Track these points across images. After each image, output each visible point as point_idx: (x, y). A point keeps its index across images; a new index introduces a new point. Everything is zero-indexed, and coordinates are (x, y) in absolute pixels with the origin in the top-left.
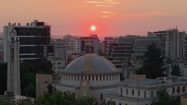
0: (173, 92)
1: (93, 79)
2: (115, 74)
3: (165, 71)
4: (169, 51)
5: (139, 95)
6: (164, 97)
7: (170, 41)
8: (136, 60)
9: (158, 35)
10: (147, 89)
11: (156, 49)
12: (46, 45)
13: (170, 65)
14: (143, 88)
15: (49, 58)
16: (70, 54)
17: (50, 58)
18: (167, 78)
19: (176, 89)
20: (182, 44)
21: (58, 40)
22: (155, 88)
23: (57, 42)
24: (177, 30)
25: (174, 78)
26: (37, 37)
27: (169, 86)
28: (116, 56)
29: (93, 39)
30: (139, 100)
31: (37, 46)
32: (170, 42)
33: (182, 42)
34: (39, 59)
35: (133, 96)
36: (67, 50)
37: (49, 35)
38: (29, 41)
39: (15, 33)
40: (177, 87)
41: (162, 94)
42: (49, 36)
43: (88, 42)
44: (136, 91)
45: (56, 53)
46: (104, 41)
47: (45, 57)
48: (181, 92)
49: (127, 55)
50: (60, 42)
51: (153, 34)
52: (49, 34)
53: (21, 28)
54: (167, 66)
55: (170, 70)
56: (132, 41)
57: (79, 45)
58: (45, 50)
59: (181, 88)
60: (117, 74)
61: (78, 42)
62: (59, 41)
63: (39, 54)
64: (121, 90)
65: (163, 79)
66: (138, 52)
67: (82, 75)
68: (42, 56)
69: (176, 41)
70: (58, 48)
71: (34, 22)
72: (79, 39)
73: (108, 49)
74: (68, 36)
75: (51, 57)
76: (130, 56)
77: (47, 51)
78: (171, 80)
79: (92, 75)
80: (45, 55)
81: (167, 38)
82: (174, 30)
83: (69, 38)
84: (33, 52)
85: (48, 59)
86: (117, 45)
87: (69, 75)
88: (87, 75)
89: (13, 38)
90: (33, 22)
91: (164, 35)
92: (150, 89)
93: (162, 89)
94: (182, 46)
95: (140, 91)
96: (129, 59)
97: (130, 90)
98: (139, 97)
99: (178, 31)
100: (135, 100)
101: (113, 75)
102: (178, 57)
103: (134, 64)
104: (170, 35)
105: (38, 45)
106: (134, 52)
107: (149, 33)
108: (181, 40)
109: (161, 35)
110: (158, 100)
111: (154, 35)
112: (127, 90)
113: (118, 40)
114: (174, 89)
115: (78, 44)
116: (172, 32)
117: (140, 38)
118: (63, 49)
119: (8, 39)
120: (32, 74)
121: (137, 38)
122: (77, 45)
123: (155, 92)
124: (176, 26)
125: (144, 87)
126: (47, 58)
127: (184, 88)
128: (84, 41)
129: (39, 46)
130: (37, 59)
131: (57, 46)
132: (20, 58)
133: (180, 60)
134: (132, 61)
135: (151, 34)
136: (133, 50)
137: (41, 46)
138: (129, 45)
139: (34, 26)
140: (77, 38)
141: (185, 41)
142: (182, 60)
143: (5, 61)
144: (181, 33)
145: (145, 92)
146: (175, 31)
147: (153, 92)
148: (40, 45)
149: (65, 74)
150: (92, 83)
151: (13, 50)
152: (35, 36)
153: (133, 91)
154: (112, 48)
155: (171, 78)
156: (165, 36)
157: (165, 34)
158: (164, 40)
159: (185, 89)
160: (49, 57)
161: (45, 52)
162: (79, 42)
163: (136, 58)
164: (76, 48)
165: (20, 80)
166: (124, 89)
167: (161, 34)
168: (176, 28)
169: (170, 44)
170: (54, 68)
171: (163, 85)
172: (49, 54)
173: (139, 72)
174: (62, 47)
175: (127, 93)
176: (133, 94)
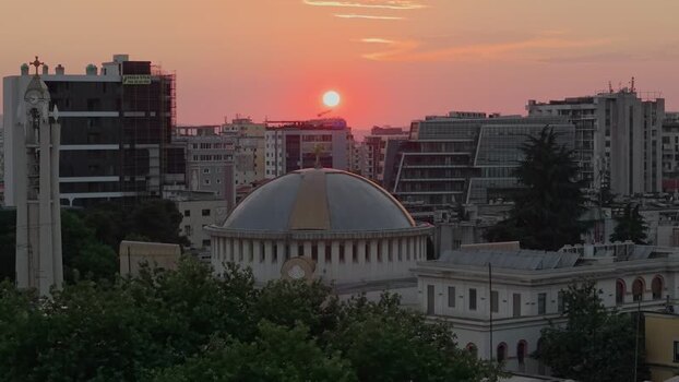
0: (620, 299)
1: (328, 256)
2: (408, 239)
3: (589, 233)
4: (604, 161)
5: (494, 307)
6: (583, 315)
7: (608, 134)
8: (485, 201)
9: (564, 112)
10: (523, 284)
11: (557, 152)
12: (157, 146)
13: (608, 212)
14: (508, 283)
15: (169, 194)
16: (247, 185)
17: (173, 192)
18: (595, 248)
19: (629, 288)
20: (654, 143)
21: (200, 130)
22: (552, 282)
23: (199, 138)
24: (633, 93)
25: (620, 247)
26: (126, 114)
27: (606, 277)
28: (413, 189)
29: (330, 128)
30: (494, 323)
31: (126, 150)
32: (608, 138)
33: (652, 138)
34: (133, 197)
35: (473, 312)
36: (235, 172)
37: (169, 109)
38: (96, 131)
39: (42, 93)
40: (633, 278)
41: (579, 302)
42: (168, 114)
43: (310, 138)
44: (483, 293)
45: (195, 177)
46: (369, 138)
47: (153, 189)
48: (648, 296)
49: (453, 185)
50: (208, 139)
51: (549, 107)
52: (168, 106)
53: (67, 82)
54: (597, 217)
55: (610, 227)
56: (469, 133)
57: (280, 151)
58: (154, 163)
59: (648, 281)
60: (415, 237)
61: (274, 142)
62: (207, 134)
63: (133, 179)
64: (431, 289)
65: (581, 251)
66: (493, 173)
67: (288, 241)
68: (143, 186)
69: (631, 134)
70: (203, 158)
71: (116, 61)
72: (281, 128)
73: (382, 163)
74: (239, 121)
75: (177, 188)
76: (463, 185)
77: (160, 167)
78: (610, 253)
79: (322, 240)
80: (154, 182)
81: (596, 123)
82: (623, 92)
83: (242, 128)
84: (112, 169)
85: (166, 195)
86: (415, 146)
87: (241, 241)
88: (305, 240)
89: (34, 112)
90: (112, 61)
91: (585, 111)
92: (535, 284)
93: (579, 287)
94: (654, 153)
95: (497, 293)
96: (461, 199)
97: (462, 292)
98: (493, 314)
99: (638, 97)
100: (481, 324)
101: (400, 240)
102: (638, 189)
103: (479, 214)
104: (608, 111)
105: (127, 146)
106: (478, 172)
107: (533, 105)
108: (647, 130)
109: (575, 112)
110: (564, 326)
111: (550, 111)
112: (452, 291)
113: (422, 128)
114: (620, 287)
115: (276, 146)
116: (614, 100)
117: (499, 122)
118: (221, 164)
119: (19, 114)
120: (105, 247)
121: (489, 122)
122: (271, 150)
123: (553, 295)
124: (630, 80)
125: (514, 279)
126: (161, 191)
127: (658, 284)
128: (298, 136)
129: (132, 150)
130: (125, 197)
131: (199, 151)
132: (62, 191)
133: (644, 200)
134: (469, 206)
135: (541, 108)
136: (476, 166)
137: (139, 150)
138: (458, 146)
139: (114, 76)
140: (270, 125)
141: (662, 134)
142: (654, 201)
143: (8, 202)
144: (647, 103)
145: (517, 298)
146: (627, 95)
147: (545, 294)
148: (138, 146)
149: (225, 238)
150: (325, 271)
151: (34, 154)
152: (116, 114)
153: (473, 293)
154: (399, 157)
155: (611, 248)
156: (589, 117)
157: (591, 106)
158: (587, 130)
159: (660, 289)
160: (169, 188)
161: (154, 172)
162: (280, 141)
163: (485, 195)
164: (268, 163)
165: (64, 268)
166: (441, 288)
167: (576, 109)
168: (629, 87)
169: (608, 144)
170: (188, 227)
171: (583, 270)
172: (169, 177)
173: (496, 234)
174: (218, 157)
175: (452, 303)
176: (473, 305)
